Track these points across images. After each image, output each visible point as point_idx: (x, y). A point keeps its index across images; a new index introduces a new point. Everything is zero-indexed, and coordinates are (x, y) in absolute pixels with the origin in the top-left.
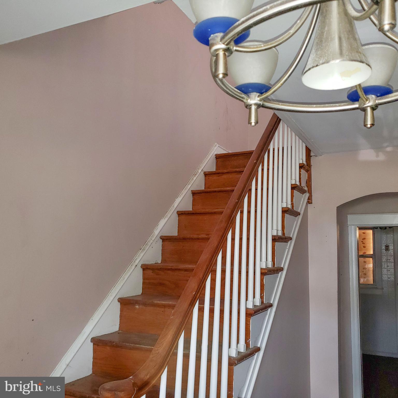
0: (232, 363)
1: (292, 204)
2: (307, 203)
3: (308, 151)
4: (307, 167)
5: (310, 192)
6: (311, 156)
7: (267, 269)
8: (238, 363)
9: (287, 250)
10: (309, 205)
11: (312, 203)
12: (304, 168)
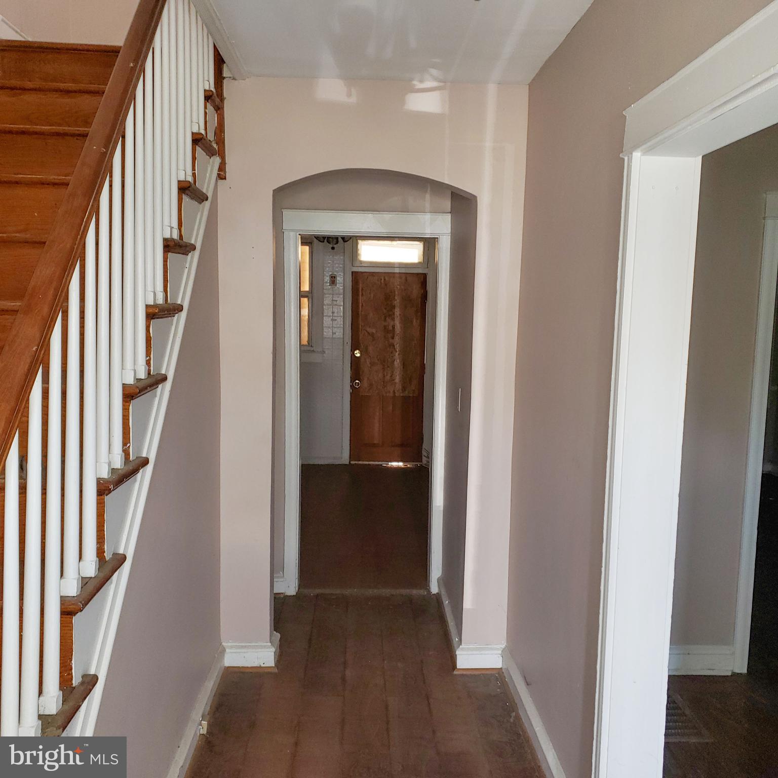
0: (103, 489)
1: (194, 175)
2: (216, 179)
3: (219, 61)
4: (217, 100)
5: (221, 154)
6: (224, 78)
7: (155, 306)
8: (114, 488)
9: (186, 271)
10: (220, 182)
11: (225, 179)
12: (213, 101)
